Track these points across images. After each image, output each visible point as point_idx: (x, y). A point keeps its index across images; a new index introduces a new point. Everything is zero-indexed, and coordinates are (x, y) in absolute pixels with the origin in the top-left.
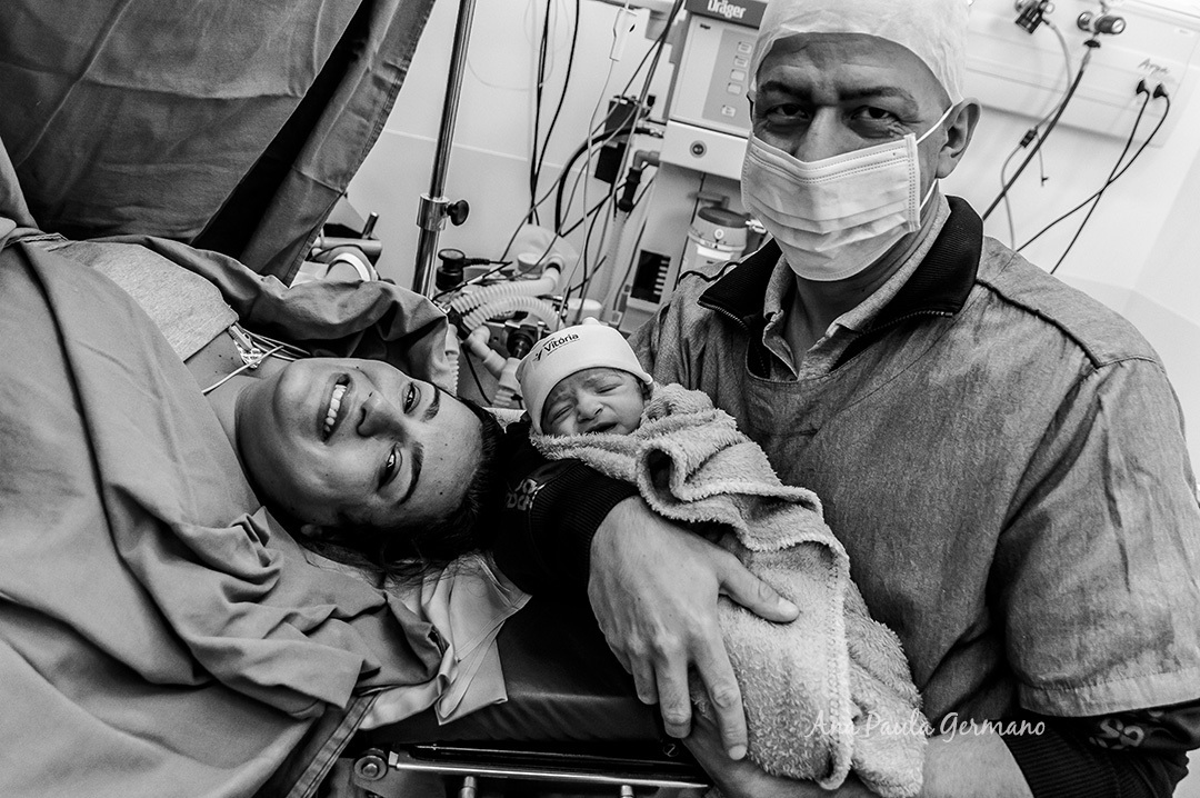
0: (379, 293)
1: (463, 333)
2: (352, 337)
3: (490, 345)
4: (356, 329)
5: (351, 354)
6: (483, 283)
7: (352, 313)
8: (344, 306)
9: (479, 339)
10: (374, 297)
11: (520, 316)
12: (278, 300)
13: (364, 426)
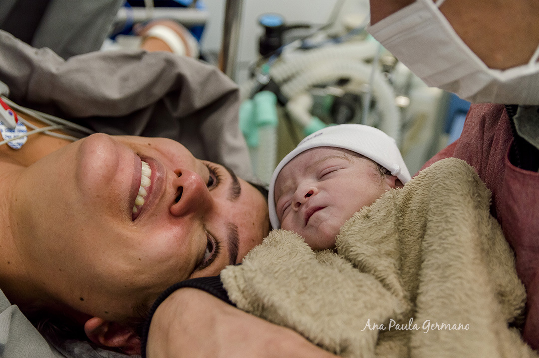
0: (162, 64)
1: (282, 102)
2: (138, 113)
3: (313, 112)
4: (141, 104)
5: (139, 131)
6: (305, 48)
7: (133, 87)
8: (125, 79)
9: (300, 107)
10: (157, 69)
11: (343, 82)
12: (52, 75)
13: (177, 207)
